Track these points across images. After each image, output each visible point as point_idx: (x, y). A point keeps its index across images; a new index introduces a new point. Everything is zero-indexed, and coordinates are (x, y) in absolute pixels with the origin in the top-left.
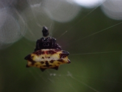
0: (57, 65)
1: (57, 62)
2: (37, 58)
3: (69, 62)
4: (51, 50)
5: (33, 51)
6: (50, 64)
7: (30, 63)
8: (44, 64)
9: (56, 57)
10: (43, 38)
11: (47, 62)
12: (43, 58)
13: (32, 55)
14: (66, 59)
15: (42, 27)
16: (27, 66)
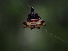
0: (39, 27)
1: (39, 25)
3: (45, 25)
4: (36, 19)
5: (27, 20)
6: (36, 26)
8: (33, 27)
10: (32, 13)
11: (34, 26)
12: (32, 23)
13: (26, 22)
16: (24, 27)
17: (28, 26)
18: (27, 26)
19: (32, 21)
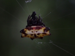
0: (42, 36)
1: (42, 34)
2: (28, 32)
4: (38, 26)
6: (37, 36)
7: (23, 35)
8: (33, 36)
9: (41, 31)
11: (35, 35)
12: (32, 32)
13: (25, 30)
14: (48, 33)
16: (22, 37)
17: (27, 36)
19: (32, 29)
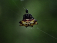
4: (30, 19)
6: (30, 25)
7: (21, 25)
8: (27, 25)
9: (32, 22)
13: (22, 21)
15: (25, 9)
18: (23, 25)
